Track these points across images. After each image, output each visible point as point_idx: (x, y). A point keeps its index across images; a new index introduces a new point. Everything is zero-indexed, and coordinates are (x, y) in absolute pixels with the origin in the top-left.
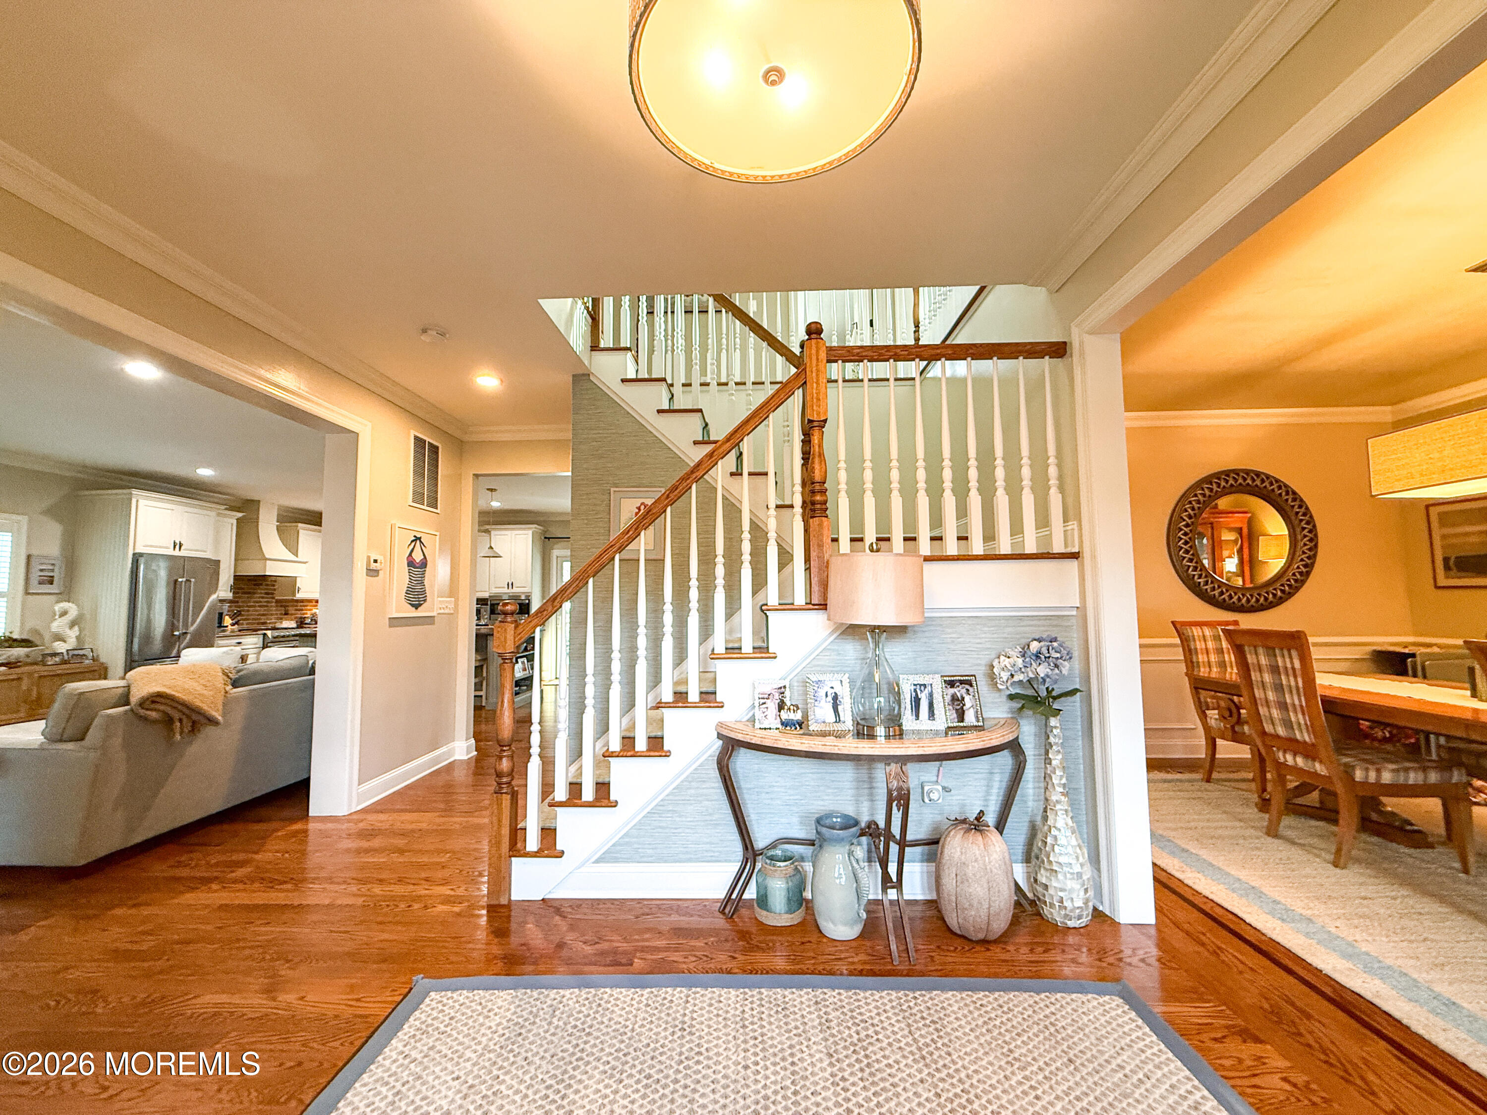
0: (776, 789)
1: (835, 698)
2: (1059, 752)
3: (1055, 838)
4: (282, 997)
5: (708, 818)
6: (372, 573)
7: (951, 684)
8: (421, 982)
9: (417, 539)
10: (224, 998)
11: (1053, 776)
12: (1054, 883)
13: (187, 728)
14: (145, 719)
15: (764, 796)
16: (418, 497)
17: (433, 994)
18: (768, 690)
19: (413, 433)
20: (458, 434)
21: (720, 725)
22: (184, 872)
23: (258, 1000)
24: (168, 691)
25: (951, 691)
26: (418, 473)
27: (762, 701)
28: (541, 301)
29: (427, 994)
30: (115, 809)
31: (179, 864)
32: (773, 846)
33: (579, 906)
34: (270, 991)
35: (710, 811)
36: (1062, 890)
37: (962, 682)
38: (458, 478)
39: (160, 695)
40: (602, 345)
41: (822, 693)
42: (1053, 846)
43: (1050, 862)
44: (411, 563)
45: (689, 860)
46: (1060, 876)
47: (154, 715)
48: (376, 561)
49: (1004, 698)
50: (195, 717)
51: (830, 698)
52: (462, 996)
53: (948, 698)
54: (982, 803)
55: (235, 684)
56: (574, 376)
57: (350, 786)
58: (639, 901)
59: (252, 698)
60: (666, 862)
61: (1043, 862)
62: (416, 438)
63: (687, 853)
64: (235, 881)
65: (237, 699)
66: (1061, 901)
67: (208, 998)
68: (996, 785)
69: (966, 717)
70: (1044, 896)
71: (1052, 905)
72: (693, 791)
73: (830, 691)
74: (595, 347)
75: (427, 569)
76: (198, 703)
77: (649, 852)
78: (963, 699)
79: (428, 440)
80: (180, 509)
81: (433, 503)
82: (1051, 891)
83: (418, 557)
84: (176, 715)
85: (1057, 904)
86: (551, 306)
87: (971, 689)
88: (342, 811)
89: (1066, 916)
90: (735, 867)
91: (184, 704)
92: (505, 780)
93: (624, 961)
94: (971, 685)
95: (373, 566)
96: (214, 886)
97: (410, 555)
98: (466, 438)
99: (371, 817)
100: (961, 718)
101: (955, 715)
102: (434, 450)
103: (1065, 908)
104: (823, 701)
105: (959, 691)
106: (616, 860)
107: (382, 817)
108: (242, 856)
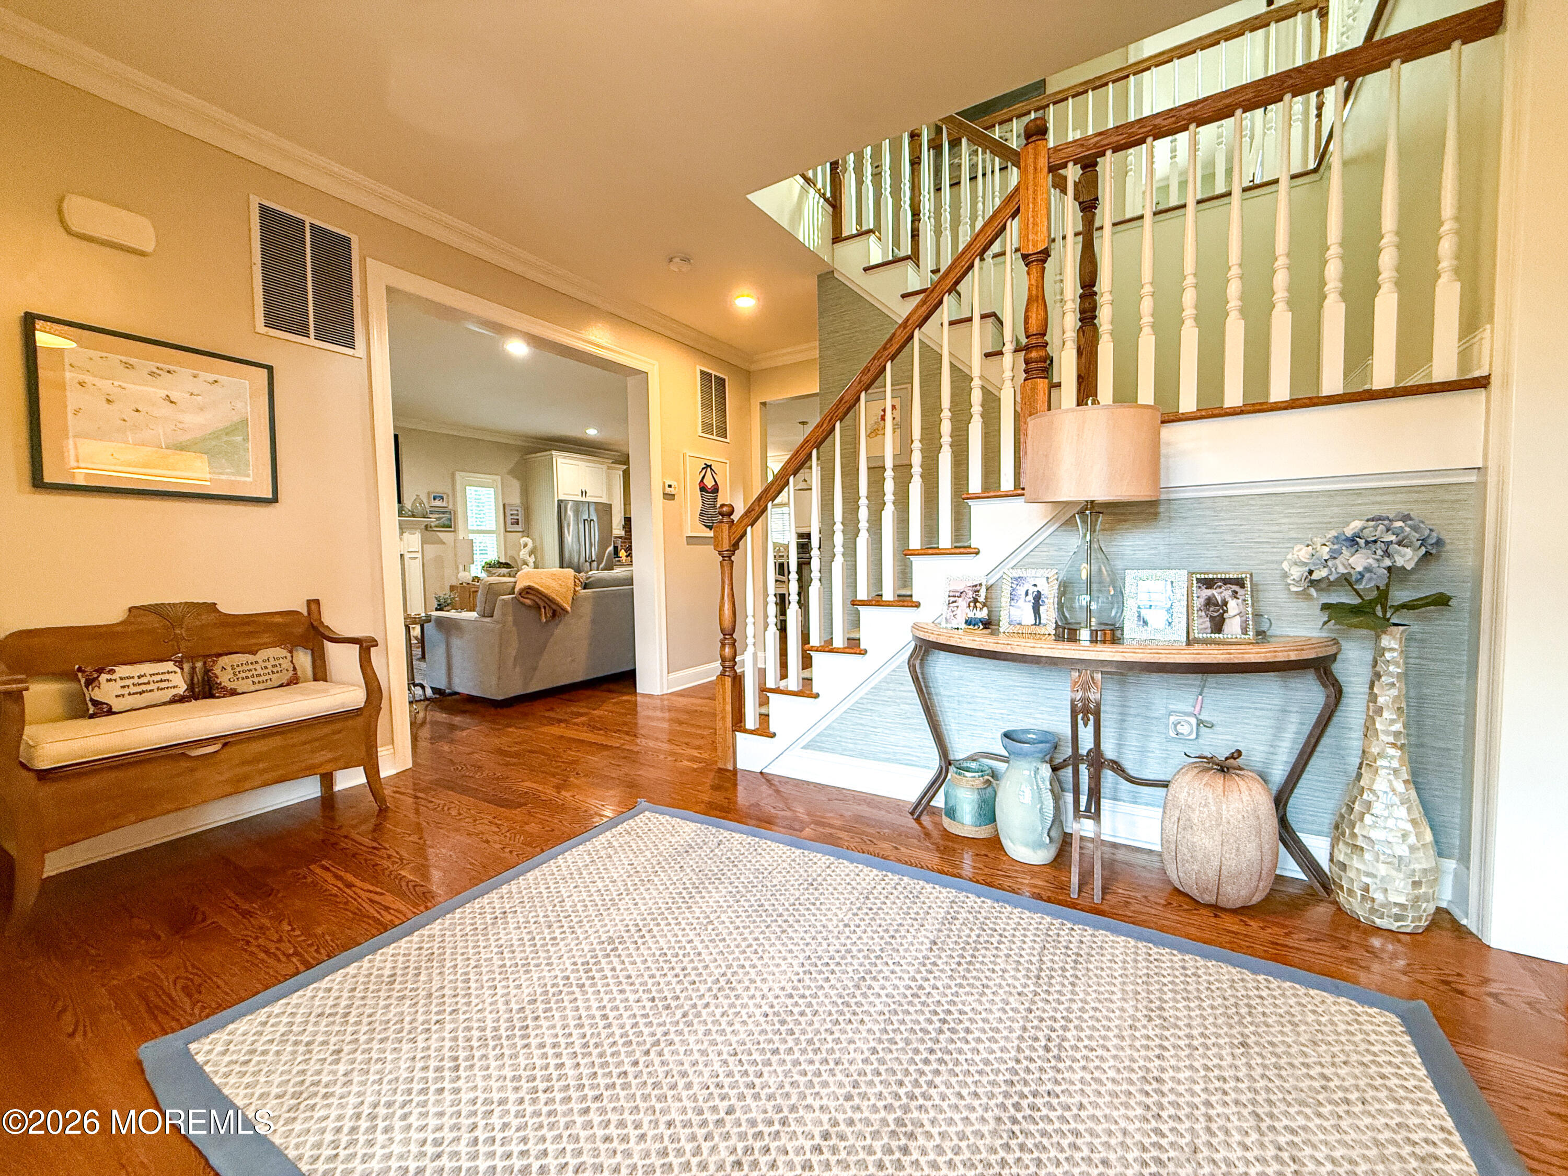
0: (978, 700)
1: (1038, 597)
2: (1393, 685)
3: (1369, 805)
4: (563, 793)
5: (906, 721)
6: (669, 497)
7: (1209, 583)
8: (643, 803)
9: (708, 466)
10: (534, 785)
11: (1378, 719)
12: (1356, 863)
13: (549, 614)
14: (523, 604)
15: (965, 706)
16: (707, 428)
17: (647, 813)
18: (960, 588)
19: (699, 368)
20: (744, 366)
21: (915, 626)
22: (552, 714)
23: (551, 792)
24: (536, 586)
25: (1209, 592)
26: (706, 405)
27: (952, 599)
28: (749, 196)
29: (643, 812)
30: (515, 666)
31: (552, 709)
32: (972, 759)
33: (786, 783)
34: (558, 788)
35: (909, 715)
36: (1368, 874)
37: (1226, 581)
38: (744, 410)
39: (530, 588)
40: (845, 233)
41: (1021, 591)
42: (1362, 815)
43: (1354, 835)
44: (703, 488)
45: (887, 760)
46: (1368, 856)
47: (528, 602)
48: (670, 486)
49: (1317, 611)
50: (554, 607)
51: (1030, 598)
52: (663, 819)
53: (1198, 603)
54: (1266, 749)
55: (586, 587)
56: (819, 276)
57: (661, 676)
58: (839, 789)
59: (598, 598)
60: (866, 758)
61: (1343, 834)
62: (702, 372)
63: (885, 753)
64: (575, 724)
65: (586, 598)
66: (1366, 888)
67: (528, 784)
68: (1292, 728)
69: (1227, 627)
70: (1341, 878)
71: (1351, 892)
72: (890, 693)
73: (1032, 590)
74: (837, 238)
75: (720, 494)
76: (554, 596)
77: (851, 746)
78: (1225, 603)
79: (714, 373)
80: (582, 464)
81: (723, 433)
82: (1351, 874)
83: (709, 483)
84: (542, 604)
85: (1359, 893)
86: (765, 199)
87: (1241, 592)
88: (657, 692)
89: (1373, 911)
90: (930, 775)
91: (546, 596)
92: (727, 664)
93: (797, 827)
94: (1242, 586)
95: (668, 490)
96: (563, 725)
97: (702, 481)
98: (753, 368)
99: (674, 698)
100: (1218, 625)
101: (1208, 624)
102: (721, 382)
103: (1373, 900)
104: (1021, 602)
105: (1218, 594)
106: (821, 749)
107: (681, 699)
108: (586, 710)
